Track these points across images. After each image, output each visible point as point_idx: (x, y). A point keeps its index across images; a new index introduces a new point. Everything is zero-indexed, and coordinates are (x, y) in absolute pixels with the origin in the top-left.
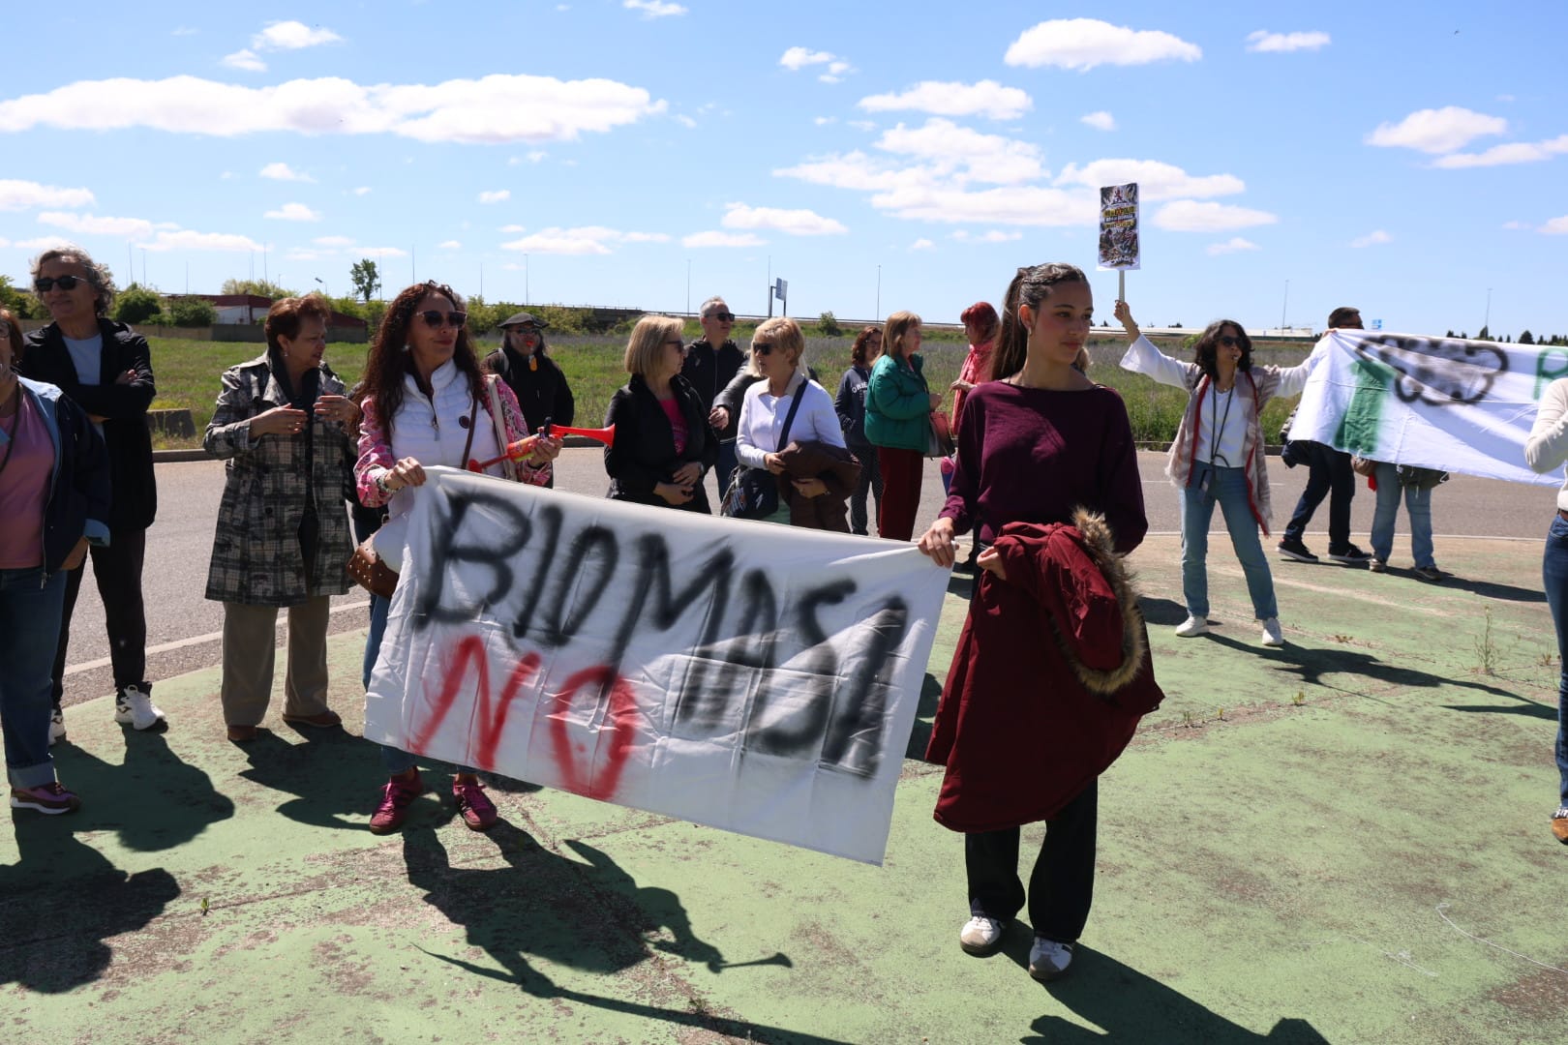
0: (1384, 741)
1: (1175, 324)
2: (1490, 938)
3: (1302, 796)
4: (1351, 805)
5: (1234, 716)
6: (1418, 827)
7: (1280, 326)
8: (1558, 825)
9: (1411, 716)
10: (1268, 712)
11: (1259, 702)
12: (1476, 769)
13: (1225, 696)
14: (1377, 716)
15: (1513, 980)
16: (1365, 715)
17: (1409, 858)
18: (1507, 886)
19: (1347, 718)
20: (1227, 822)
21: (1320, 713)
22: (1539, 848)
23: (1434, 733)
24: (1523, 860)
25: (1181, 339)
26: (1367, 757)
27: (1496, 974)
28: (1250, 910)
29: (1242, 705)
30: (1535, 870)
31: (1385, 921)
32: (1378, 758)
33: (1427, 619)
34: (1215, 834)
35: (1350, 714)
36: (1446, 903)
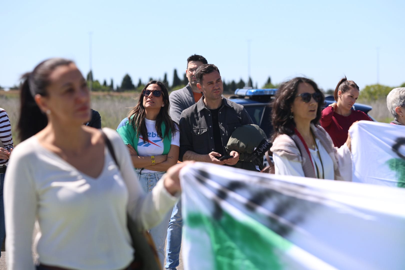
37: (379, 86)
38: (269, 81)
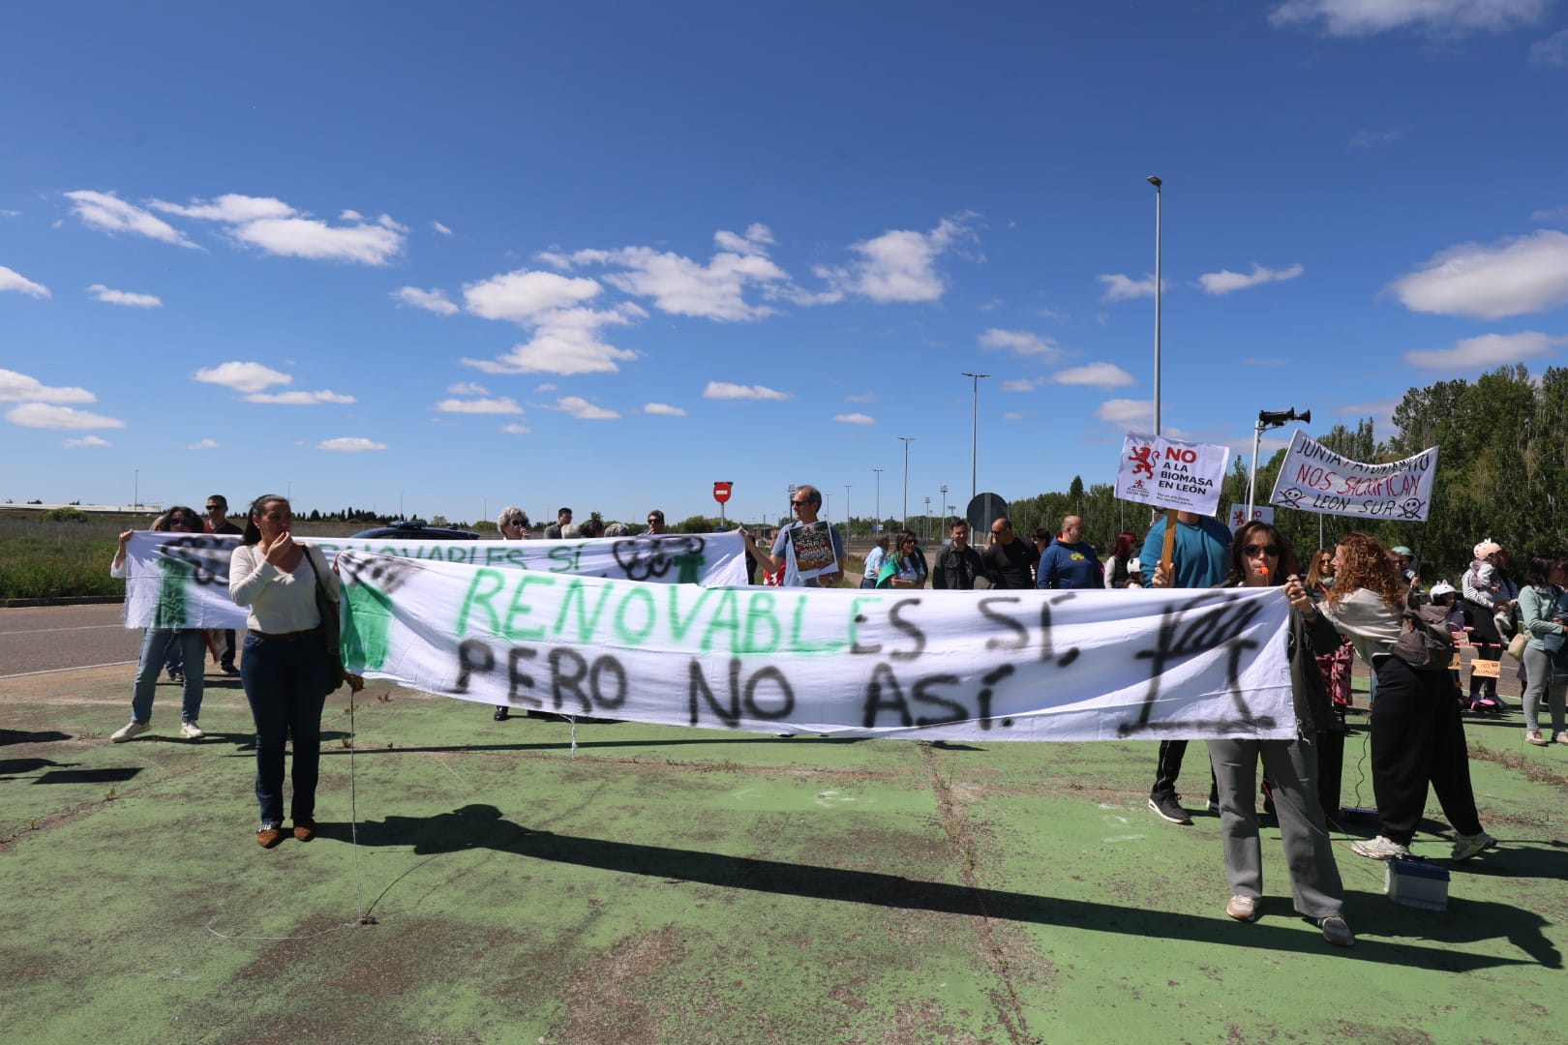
0: (180, 811)
1: (34, 501)
2: (245, 933)
3: (103, 873)
4: (146, 868)
5: (46, 823)
6: (198, 868)
7: (133, 504)
8: (261, 837)
9: (204, 787)
10: (81, 812)
11: (72, 806)
12: (248, 814)
13: (39, 809)
14: (177, 793)
15: (257, 958)
16: (167, 795)
17: (190, 895)
18: (260, 891)
19: (152, 800)
20: (26, 918)
21: (128, 801)
22: (285, 857)
23: (221, 795)
24: (273, 869)
25: (41, 513)
26: (164, 826)
27: (244, 958)
28: (35, 988)
29: (57, 812)
30: (281, 874)
31: (161, 951)
32: (174, 825)
33: (226, 713)
34: (12, 931)
35: (156, 796)
36: (215, 919)
37: (485, 522)
38: (415, 516)
